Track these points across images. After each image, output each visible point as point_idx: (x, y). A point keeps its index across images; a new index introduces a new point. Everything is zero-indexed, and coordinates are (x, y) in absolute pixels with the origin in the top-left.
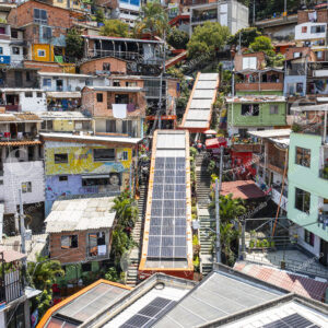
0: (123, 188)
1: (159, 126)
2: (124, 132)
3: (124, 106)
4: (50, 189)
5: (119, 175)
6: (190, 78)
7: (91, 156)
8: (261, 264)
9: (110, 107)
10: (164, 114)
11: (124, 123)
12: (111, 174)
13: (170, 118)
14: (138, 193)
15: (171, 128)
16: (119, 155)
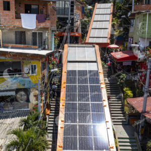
0: (31, 105)
1: (69, 40)
2: (34, 43)
3: (33, 17)
6: (90, 7)
9: (18, 17)
10: (72, 31)
11: (34, 34)
12: (17, 91)
13: (77, 35)
14: (48, 107)
15: (77, 43)
16: (26, 69)
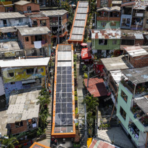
0: (42, 84)
2: (41, 55)
3: (40, 42)
4: (7, 88)
5: (40, 79)
7: (25, 72)
8: (104, 141)
9: (33, 44)
16: (39, 70)
